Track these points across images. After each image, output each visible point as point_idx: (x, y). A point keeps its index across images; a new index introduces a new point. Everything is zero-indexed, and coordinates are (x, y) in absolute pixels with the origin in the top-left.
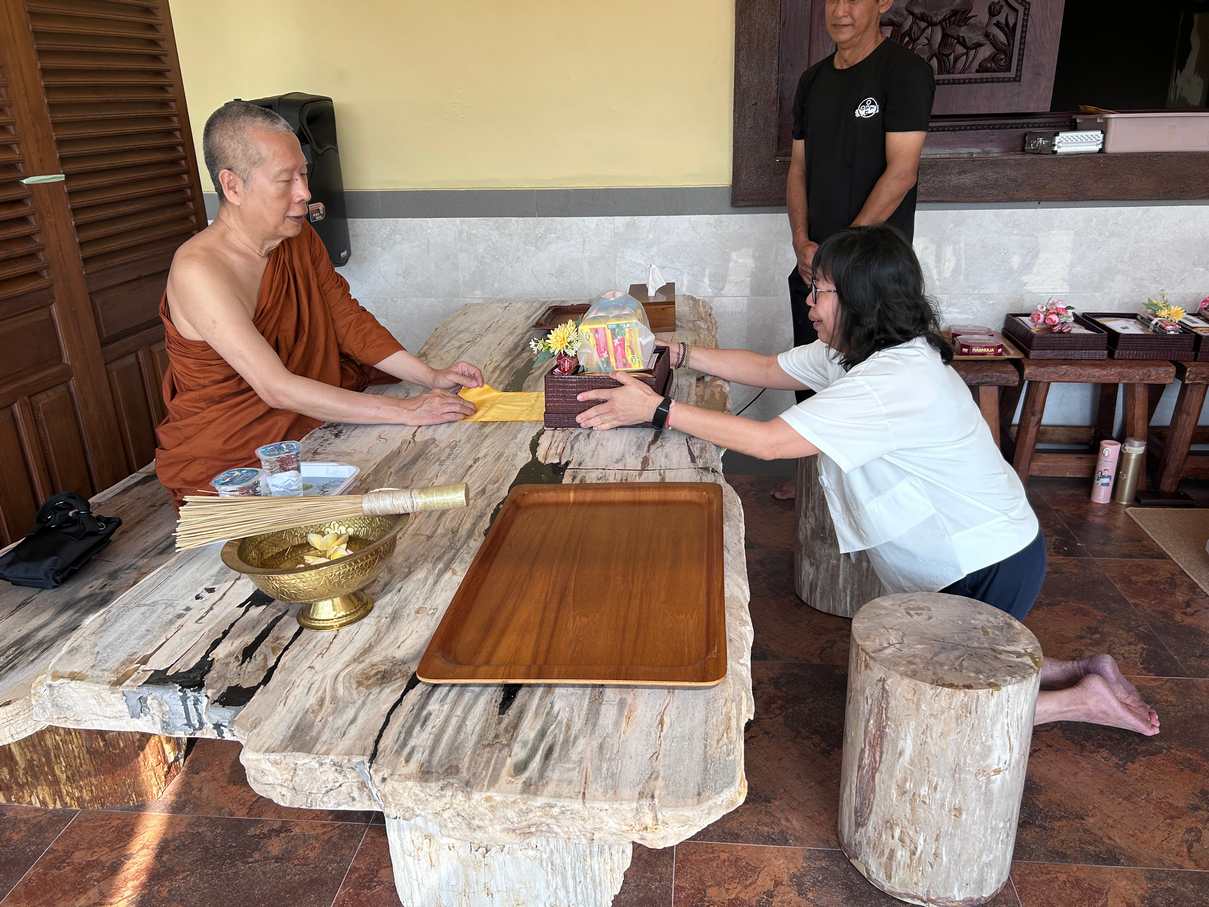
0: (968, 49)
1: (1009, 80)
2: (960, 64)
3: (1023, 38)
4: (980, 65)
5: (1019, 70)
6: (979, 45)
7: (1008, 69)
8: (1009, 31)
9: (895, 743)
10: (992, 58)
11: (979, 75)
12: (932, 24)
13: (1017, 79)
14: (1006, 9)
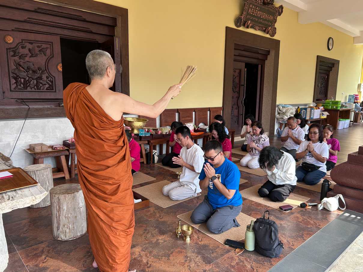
0: (43, 85)
1: (54, 92)
2: (42, 88)
3: (55, 83)
4: (47, 88)
5: (55, 90)
6: (45, 84)
7: (53, 90)
8: (52, 82)
9: (63, 208)
10: (49, 87)
11: (47, 91)
12: (33, 79)
13: (55, 92)
14: (50, 78)
